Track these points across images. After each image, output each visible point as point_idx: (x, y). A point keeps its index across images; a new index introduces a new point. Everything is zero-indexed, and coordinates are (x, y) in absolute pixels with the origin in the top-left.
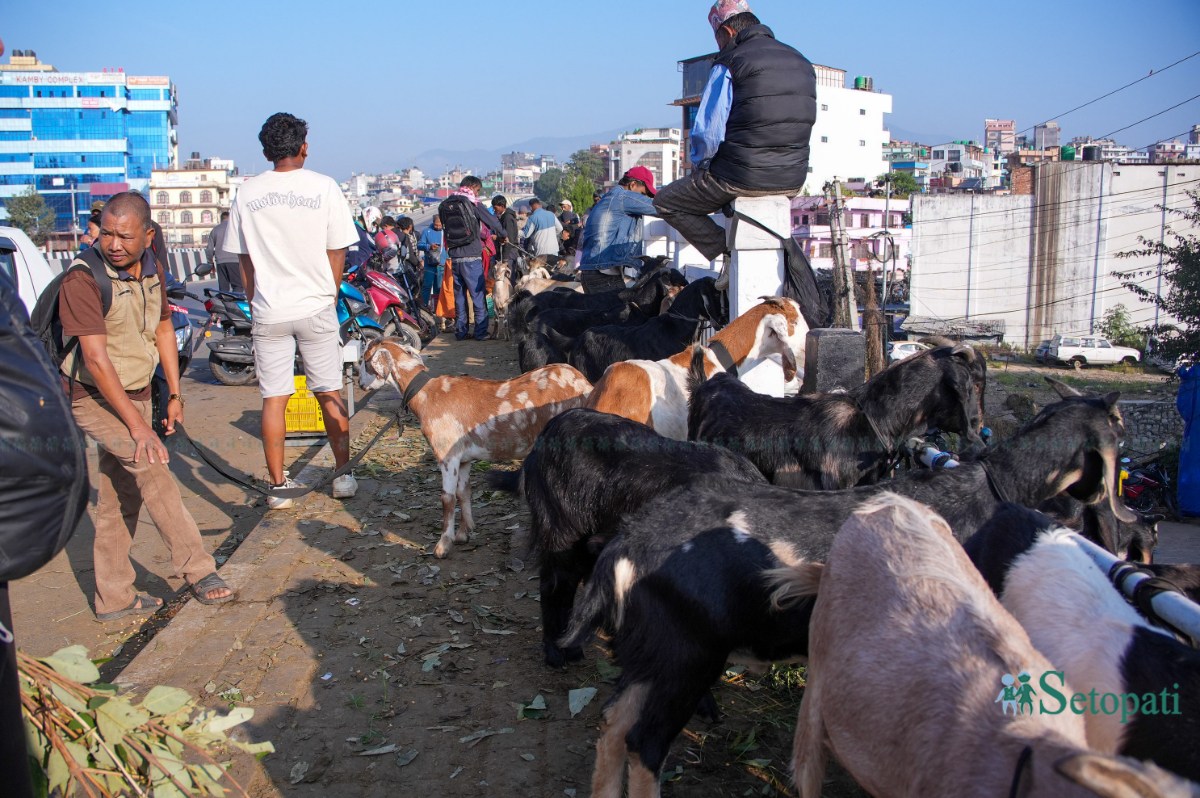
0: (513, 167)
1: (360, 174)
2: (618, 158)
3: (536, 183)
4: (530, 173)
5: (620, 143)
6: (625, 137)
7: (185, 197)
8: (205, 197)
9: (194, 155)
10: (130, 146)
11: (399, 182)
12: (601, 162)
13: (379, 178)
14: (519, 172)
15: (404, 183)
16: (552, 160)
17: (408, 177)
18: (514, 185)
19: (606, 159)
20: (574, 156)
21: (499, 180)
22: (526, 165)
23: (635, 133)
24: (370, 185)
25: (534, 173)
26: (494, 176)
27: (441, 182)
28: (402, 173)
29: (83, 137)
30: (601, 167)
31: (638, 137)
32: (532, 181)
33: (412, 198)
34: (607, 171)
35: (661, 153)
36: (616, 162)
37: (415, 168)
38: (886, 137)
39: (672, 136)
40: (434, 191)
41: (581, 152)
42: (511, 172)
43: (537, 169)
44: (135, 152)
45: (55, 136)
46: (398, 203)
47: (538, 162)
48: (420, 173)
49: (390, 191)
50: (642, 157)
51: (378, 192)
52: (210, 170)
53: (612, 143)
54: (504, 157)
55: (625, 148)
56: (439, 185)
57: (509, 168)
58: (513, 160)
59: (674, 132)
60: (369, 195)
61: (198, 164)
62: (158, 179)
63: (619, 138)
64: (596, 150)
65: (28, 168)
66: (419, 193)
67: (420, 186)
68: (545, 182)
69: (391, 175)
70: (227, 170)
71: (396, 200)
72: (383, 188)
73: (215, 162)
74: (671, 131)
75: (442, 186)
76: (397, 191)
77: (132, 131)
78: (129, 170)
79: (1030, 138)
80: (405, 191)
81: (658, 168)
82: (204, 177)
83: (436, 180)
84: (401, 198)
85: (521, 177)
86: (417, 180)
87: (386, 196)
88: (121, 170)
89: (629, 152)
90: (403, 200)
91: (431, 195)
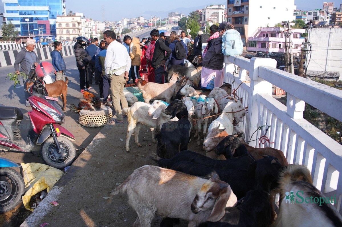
0: (172, 17)
1: (125, 18)
2: (205, 14)
3: (179, 22)
4: (177, 19)
5: (205, 9)
6: (207, 7)
7: (67, 25)
8: (74, 25)
9: (71, 12)
10: (50, 8)
12: (199, 15)
13: (131, 19)
14: (173, 18)
15: (138, 21)
16: (184, 15)
17: (140, 19)
18: (172, 22)
19: (201, 14)
20: (191, 13)
21: (167, 21)
23: (210, 6)
24: (128, 22)
25: (178, 19)
27: (150, 21)
28: (138, 18)
29: (35, 5)
30: (199, 17)
31: (211, 7)
32: (177, 21)
33: (140, 26)
34: (201, 18)
35: (218, 12)
36: (204, 15)
37: (142, 16)
39: (222, 7)
40: (147, 24)
41: (193, 12)
42: (171, 18)
43: (179, 17)
44: (51, 11)
45: (25, 5)
47: (179, 15)
48: (143, 18)
49: (134, 24)
50: (212, 14)
51: (130, 24)
52: (75, 16)
53: (203, 9)
54: (169, 13)
55: (207, 11)
56: (149, 22)
58: (172, 14)
59: (223, 6)
60: (127, 25)
61: (71, 14)
62: (59, 19)
63: (205, 8)
64: (198, 11)
65: (17, 15)
66: (143, 24)
67: (143, 22)
68: (182, 21)
69: (134, 19)
70: (81, 17)
71: (135, 27)
73: (77, 14)
74: (222, 5)
75: (150, 22)
76: (136, 24)
77: (50, 4)
78: (50, 16)
80: (138, 23)
81: (217, 17)
82: (73, 19)
83: (148, 20)
84: (137, 26)
85: (174, 20)
86: (142, 20)
88: (47, 16)
90: (138, 26)
91: (146, 25)
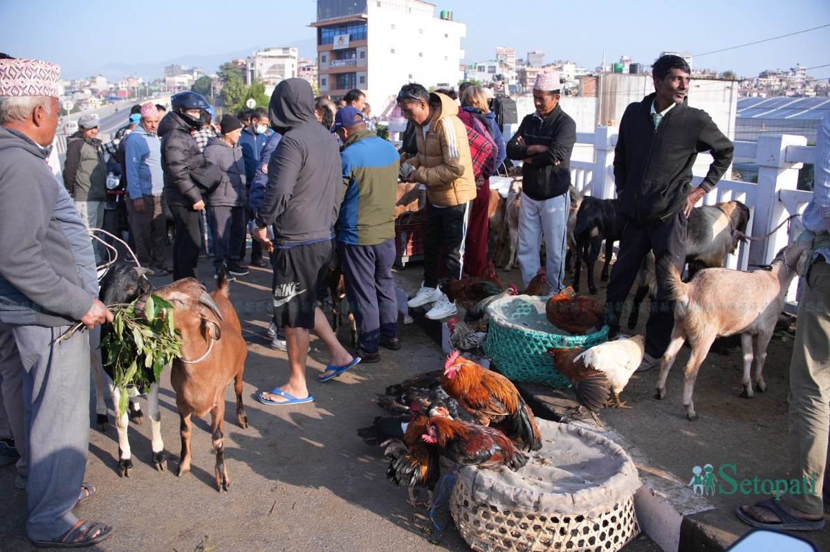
0: (173, 75)
2: (254, 69)
4: (186, 80)
5: (255, 58)
6: (258, 54)
11: (89, 85)
12: (241, 71)
13: (73, 82)
14: (178, 79)
15: (93, 86)
16: (201, 70)
17: (95, 82)
18: (174, 88)
19: (244, 69)
20: (221, 67)
21: (163, 84)
22: (182, 74)
23: (265, 51)
24: (66, 88)
25: (189, 80)
26: (160, 82)
27: (120, 86)
28: (90, 79)
30: (241, 75)
31: (267, 54)
32: (188, 85)
33: (99, 97)
34: (245, 77)
35: (284, 65)
36: (252, 71)
37: (100, 75)
38: (461, 54)
39: (291, 53)
40: (115, 92)
41: (227, 64)
42: (171, 79)
43: (190, 77)
46: (89, 101)
47: (191, 72)
48: (104, 79)
49: (82, 92)
50: (271, 68)
51: (73, 93)
53: (249, 58)
54: (167, 68)
55: (258, 61)
56: (118, 88)
57: (170, 76)
58: (172, 70)
59: (293, 50)
60: (66, 95)
63: (254, 54)
64: (236, 62)
66: (105, 94)
67: (105, 89)
68: (199, 86)
69: (82, 80)
71: (87, 99)
72: (77, 90)
74: (291, 50)
75: (121, 89)
76: (88, 92)
79: (525, 60)
80: (94, 92)
81: (282, 76)
83: (116, 85)
84: (91, 97)
85: (179, 83)
86: (102, 84)
87: (79, 96)
89: (261, 65)
90: (93, 99)
91: (113, 95)
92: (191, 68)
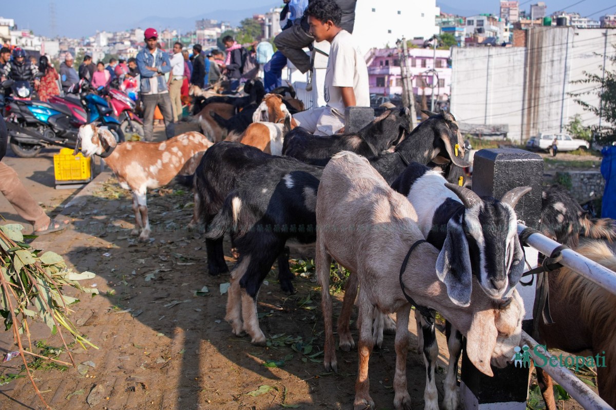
0: (204, 29)
1: (102, 32)
2: (271, 24)
3: (218, 39)
4: (214, 33)
5: (271, 14)
6: (275, 10)
11: (129, 37)
12: (259, 26)
13: (115, 34)
14: (207, 32)
15: (133, 38)
16: (228, 24)
17: (134, 34)
19: (263, 24)
20: (242, 22)
21: (193, 37)
22: (211, 27)
24: (109, 39)
25: (217, 33)
26: (191, 35)
28: (130, 32)
30: (260, 29)
32: (215, 38)
34: (263, 32)
36: (270, 26)
38: (437, 11)
41: (247, 20)
42: (202, 32)
43: (218, 30)
46: (128, 51)
47: (219, 26)
49: (123, 43)
51: (115, 44)
53: (267, 14)
54: (198, 22)
55: (275, 17)
57: (201, 29)
58: (203, 24)
63: (271, 10)
64: (256, 18)
69: (123, 32)
71: (126, 50)
72: (118, 41)
76: (127, 43)
80: (133, 43)
84: (130, 48)
85: (209, 35)
87: (120, 46)
92: (219, 22)
